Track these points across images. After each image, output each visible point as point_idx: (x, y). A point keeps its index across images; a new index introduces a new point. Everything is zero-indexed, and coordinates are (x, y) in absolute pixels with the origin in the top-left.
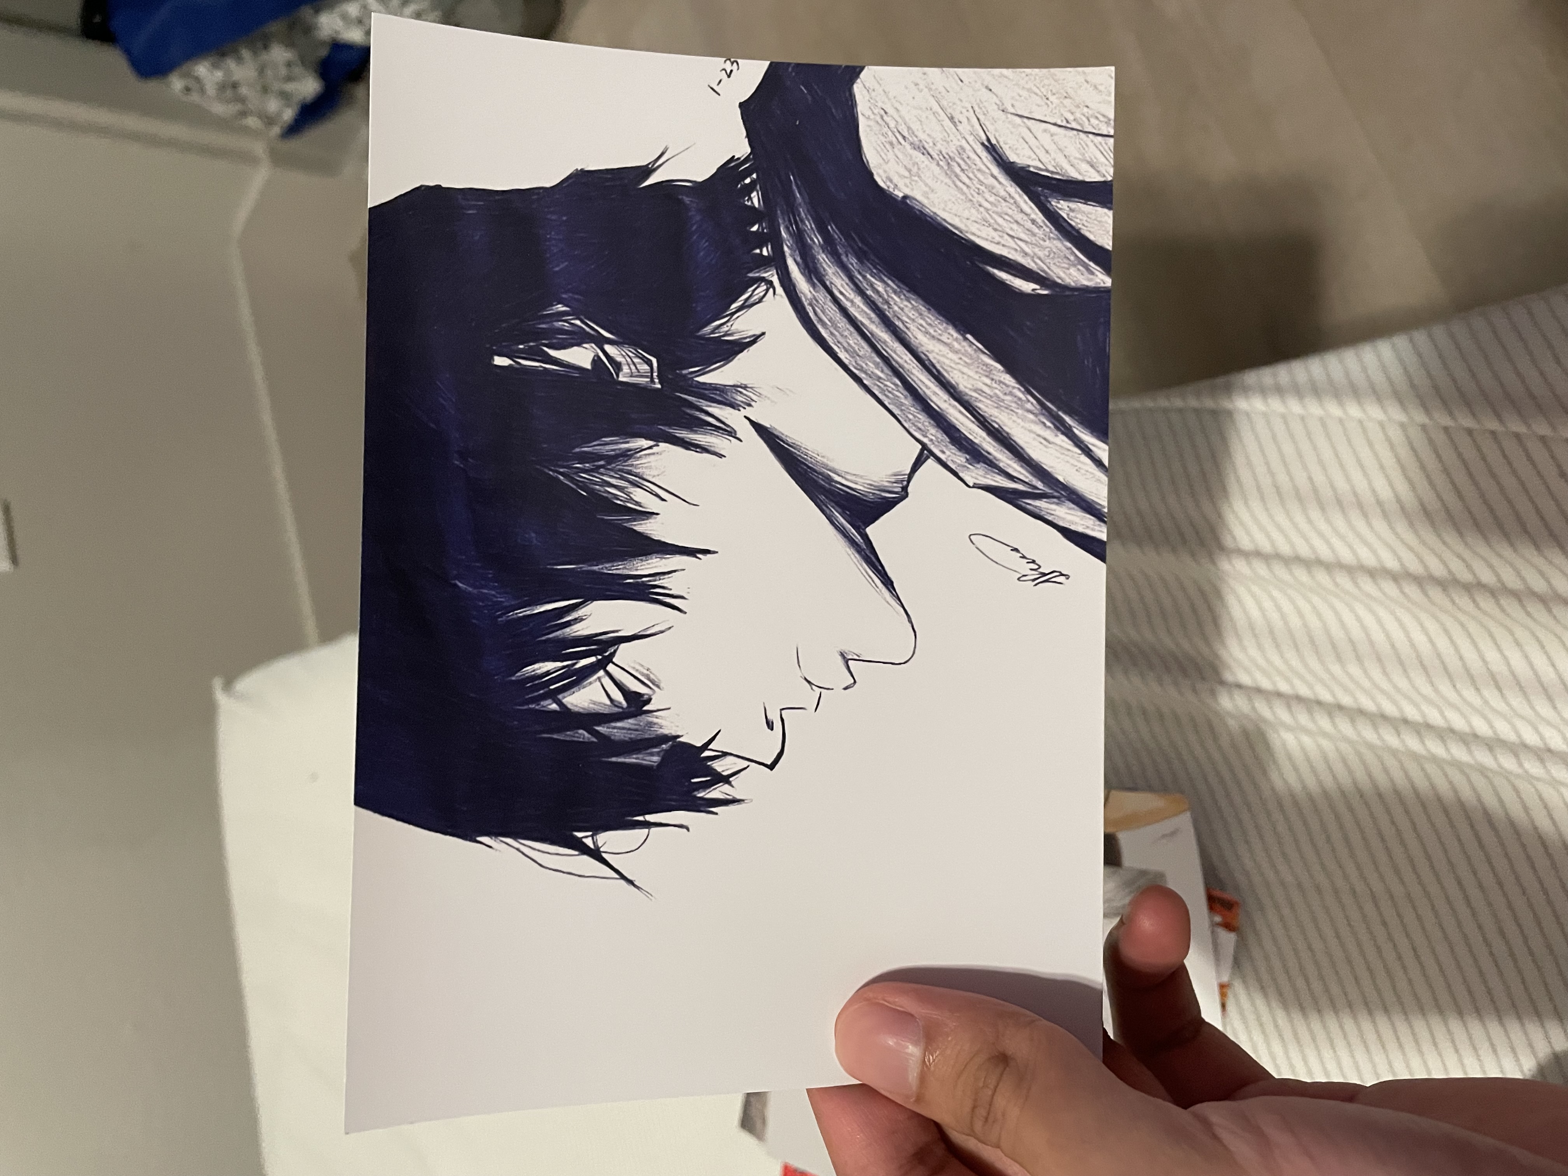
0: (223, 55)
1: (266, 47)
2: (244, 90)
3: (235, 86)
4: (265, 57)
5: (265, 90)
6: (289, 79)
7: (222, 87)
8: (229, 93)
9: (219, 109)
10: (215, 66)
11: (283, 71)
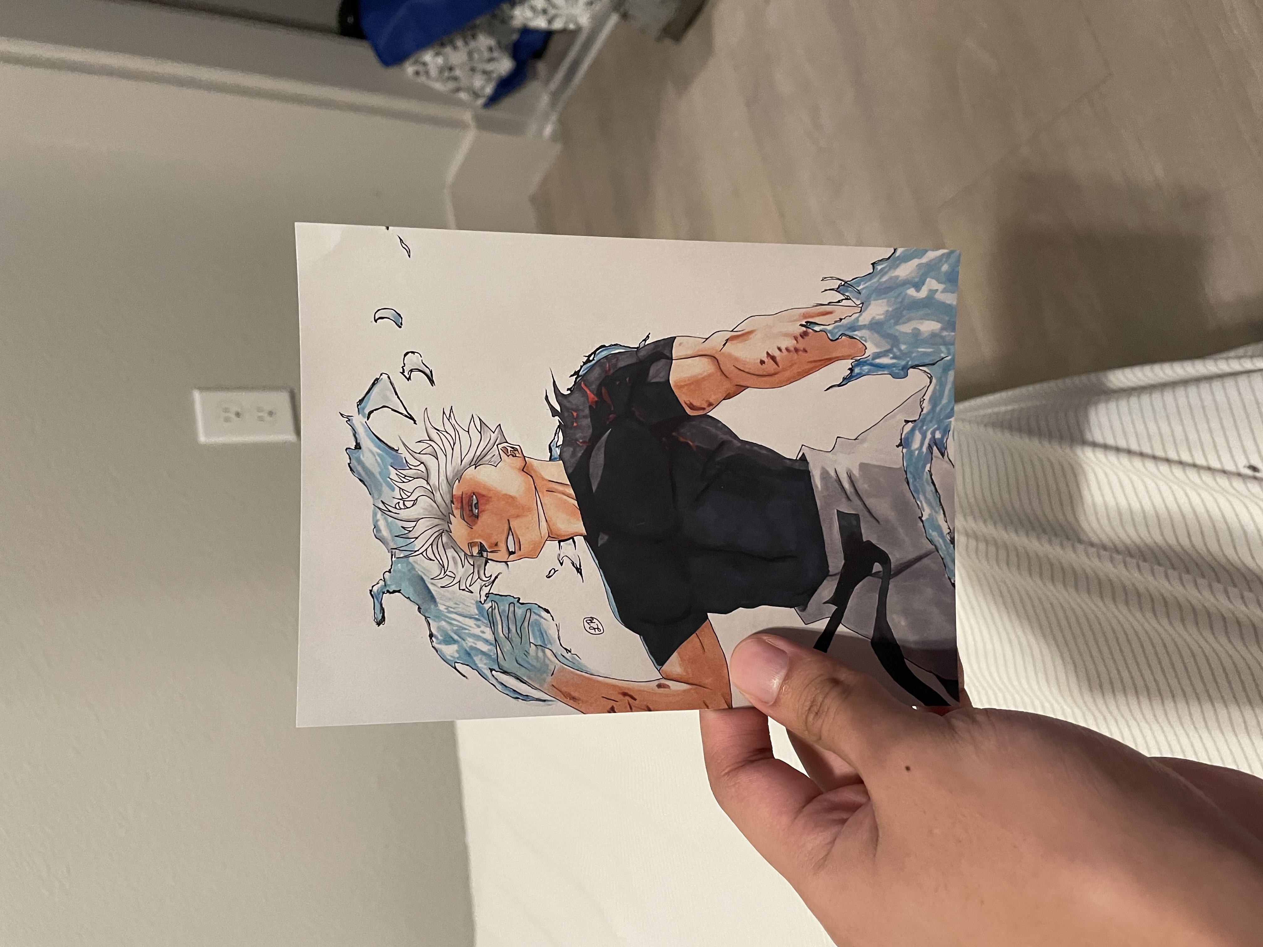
0: (443, 45)
1: (474, 37)
2: (458, 72)
3: (451, 69)
4: (473, 44)
5: (473, 70)
6: (491, 60)
7: (441, 70)
8: (446, 74)
9: (439, 86)
10: (437, 54)
11: (486, 55)
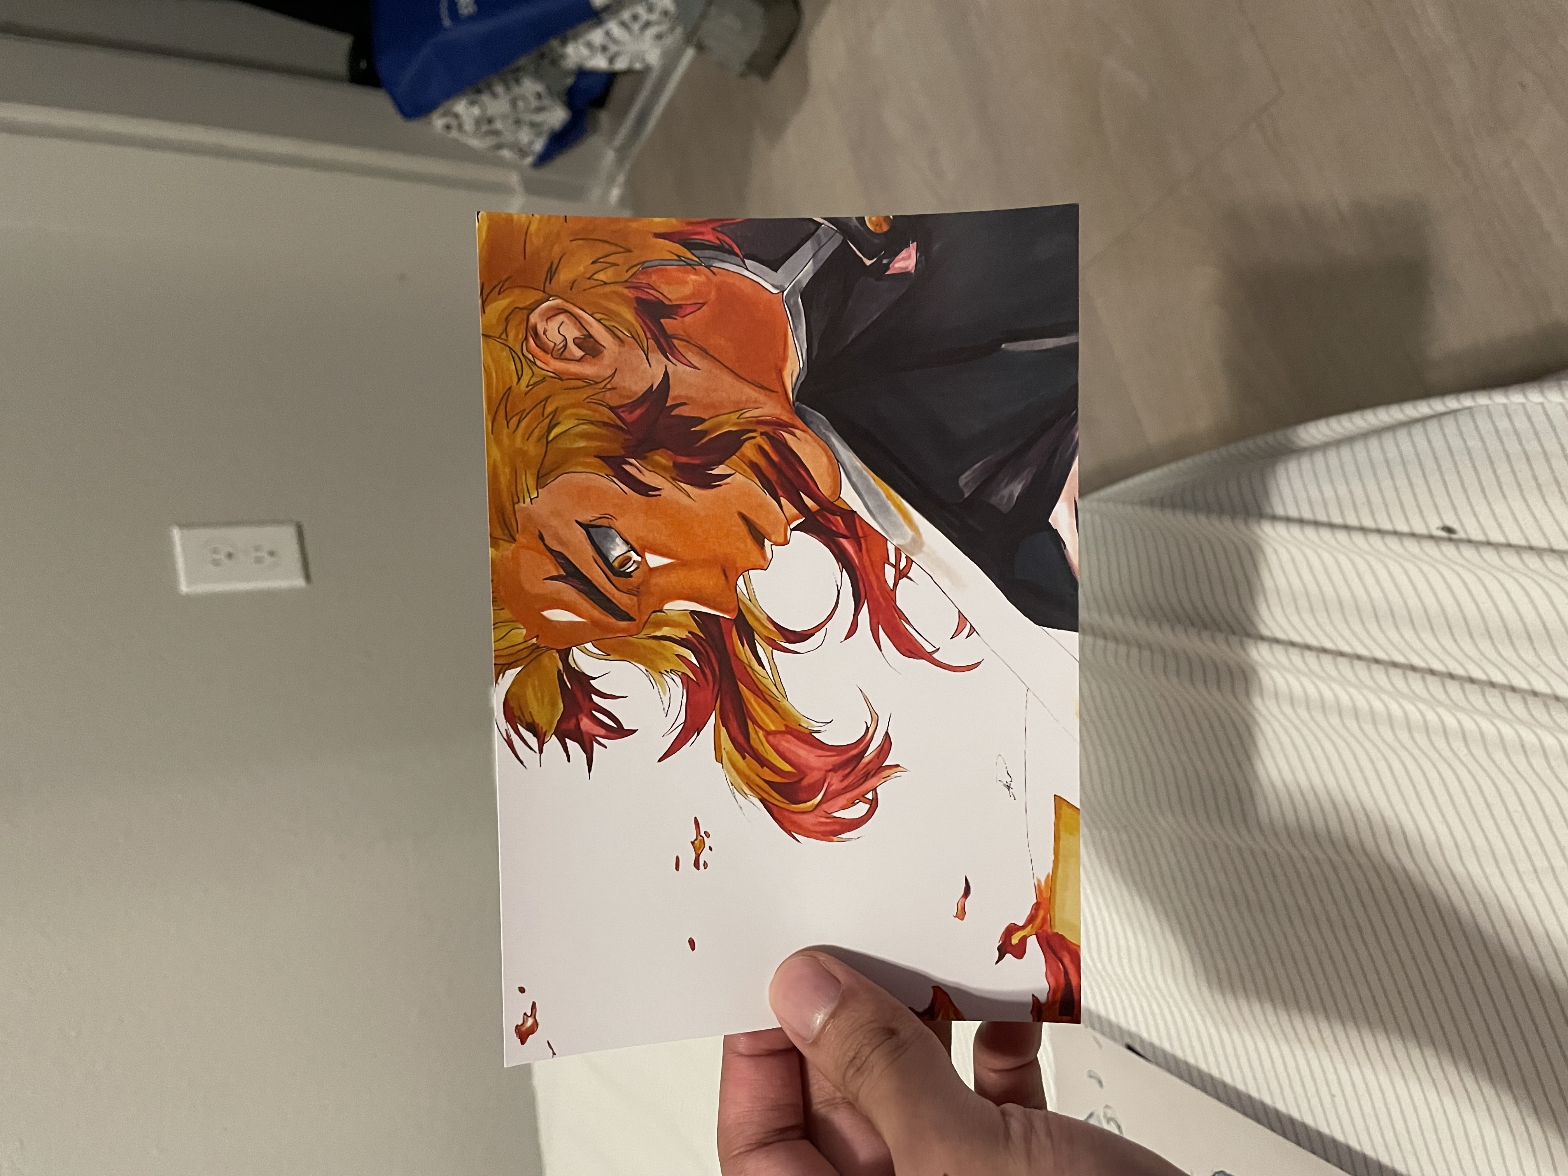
0: (479, 91)
1: (517, 81)
2: (498, 125)
3: (490, 121)
4: (516, 90)
5: (518, 122)
6: (539, 110)
7: (478, 122)
8: (485, 128)
9: (475, 143)
10: (473, 103)
11: (534, 103)
